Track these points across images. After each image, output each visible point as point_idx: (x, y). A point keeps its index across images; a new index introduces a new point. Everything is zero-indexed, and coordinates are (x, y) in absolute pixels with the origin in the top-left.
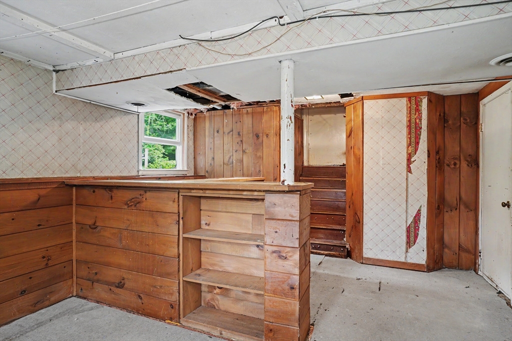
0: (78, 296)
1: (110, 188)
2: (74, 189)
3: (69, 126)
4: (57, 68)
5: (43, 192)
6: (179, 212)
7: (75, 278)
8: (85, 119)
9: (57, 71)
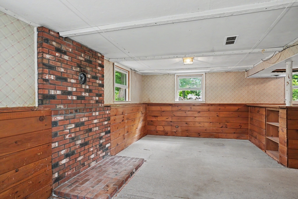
0: (249, 140)
1: (255, 107)
2: (249, 107)
3: (251, 87)
4: (246, 70)
5: (240, 107)
6: (266, 115)
7: (249, 134)
8: (257, 84)
9: (246, 71)
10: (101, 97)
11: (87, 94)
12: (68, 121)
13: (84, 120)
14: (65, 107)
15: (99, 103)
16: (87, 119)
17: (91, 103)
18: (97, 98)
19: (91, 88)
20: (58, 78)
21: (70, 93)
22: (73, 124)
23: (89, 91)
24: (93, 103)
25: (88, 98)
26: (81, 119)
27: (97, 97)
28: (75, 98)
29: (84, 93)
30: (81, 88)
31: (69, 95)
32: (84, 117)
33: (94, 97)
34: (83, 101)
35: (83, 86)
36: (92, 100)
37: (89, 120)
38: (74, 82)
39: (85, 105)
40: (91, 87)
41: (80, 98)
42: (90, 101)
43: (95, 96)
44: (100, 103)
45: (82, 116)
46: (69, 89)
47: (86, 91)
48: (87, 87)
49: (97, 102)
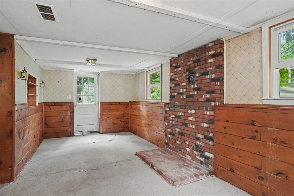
10: (214, 94)
11: (196, 93)
12: (171, 112)
13: (181, 114)
14: (178, 103)
15: (211, 101)
16: (183, 114)
17: (200, 101)
18: (208, 96)
19: (200, 86)
20: (176, 85)
21: (182, 94)
22: (174, 115)
23: (198, 89)
24: (202, 101)
25: (196, 96)
26: (179, 113)
27: (208, 94)
28: (185, 97)
29: (192, 92)
30: (190, 88)
31: (181, 95)
32: (181, 112)
33: (204, 95)
34: (191, 99)
35: (192, 86)
36: (201, 98)
37: (184, 116)
38: (184, 85)
39: (194, 103)
40: (200, 84)
41: (189, 96)
42: (198, 99)
43: (205, 93)
44: (213, 102)
45: (179, 111)
46: (181, 91)
47: (195, 89)
48: (196, 86)
49: (208, 100)
